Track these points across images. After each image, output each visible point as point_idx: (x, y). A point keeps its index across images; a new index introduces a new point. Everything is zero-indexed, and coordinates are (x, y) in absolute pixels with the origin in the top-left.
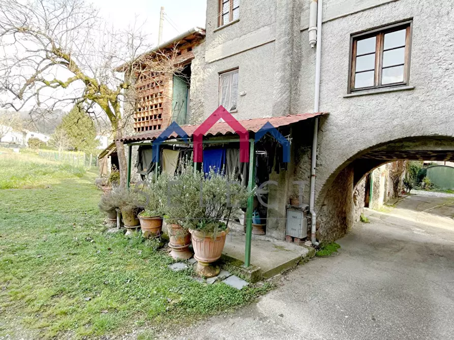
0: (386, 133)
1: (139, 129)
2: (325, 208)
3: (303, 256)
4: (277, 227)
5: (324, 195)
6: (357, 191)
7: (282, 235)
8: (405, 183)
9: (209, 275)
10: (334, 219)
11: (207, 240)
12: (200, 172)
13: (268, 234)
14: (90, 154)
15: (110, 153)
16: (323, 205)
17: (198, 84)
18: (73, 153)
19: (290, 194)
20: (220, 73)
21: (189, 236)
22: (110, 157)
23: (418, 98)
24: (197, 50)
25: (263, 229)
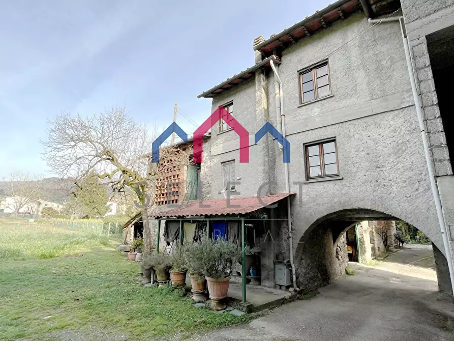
0: (331, 206)
1: (159, 202)
2: (303, 261)
3: (286, 298)
4: (269, 278)
5: (301, 251)
6: (338, 248)
7: (272, 284)
8: (396, 238)
9: (219, 309)
10: (314, 271)
11: (217, 284)
12: (211, 239)
13: (263, 284)
14: (108, 223)
15: (133, 223)
16: (302, 259)
17: (206, 170)
18: (85, 220)
19: (276, 251)
20: (222, 163)
21: (206, 281)
22: (133, 226)
23: (345, 184)
24: (205, 146)
25: (259, 280)
